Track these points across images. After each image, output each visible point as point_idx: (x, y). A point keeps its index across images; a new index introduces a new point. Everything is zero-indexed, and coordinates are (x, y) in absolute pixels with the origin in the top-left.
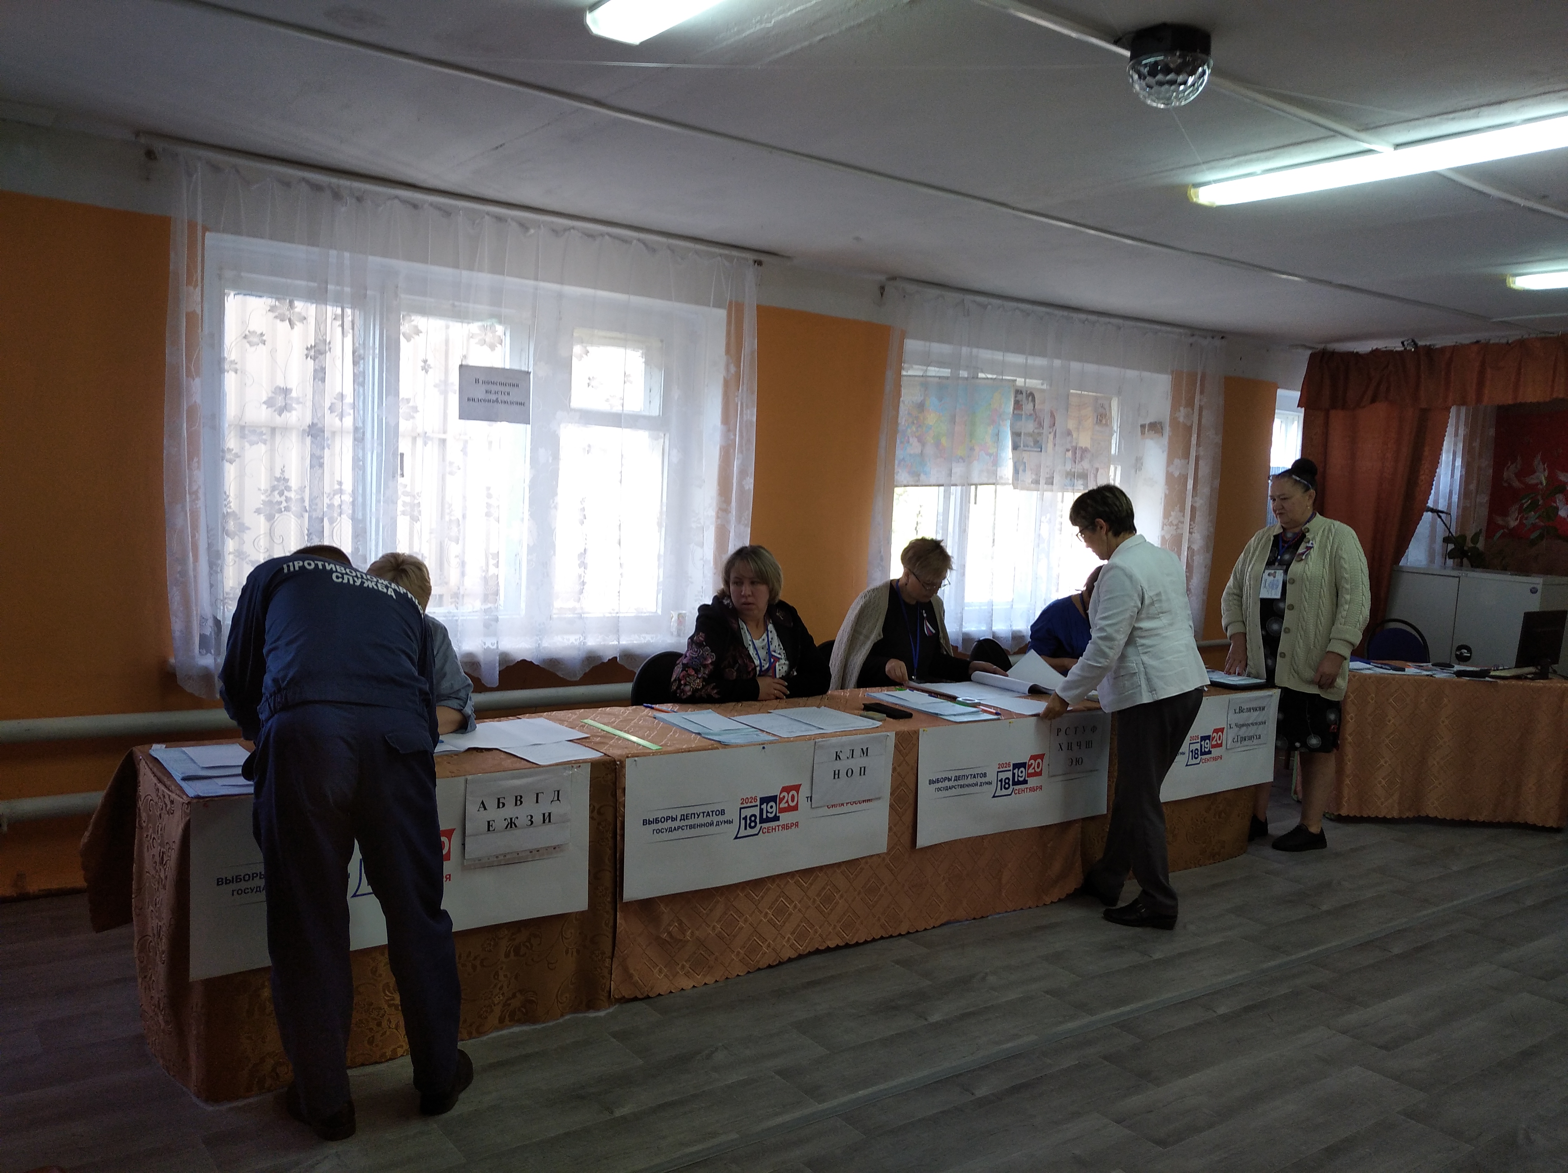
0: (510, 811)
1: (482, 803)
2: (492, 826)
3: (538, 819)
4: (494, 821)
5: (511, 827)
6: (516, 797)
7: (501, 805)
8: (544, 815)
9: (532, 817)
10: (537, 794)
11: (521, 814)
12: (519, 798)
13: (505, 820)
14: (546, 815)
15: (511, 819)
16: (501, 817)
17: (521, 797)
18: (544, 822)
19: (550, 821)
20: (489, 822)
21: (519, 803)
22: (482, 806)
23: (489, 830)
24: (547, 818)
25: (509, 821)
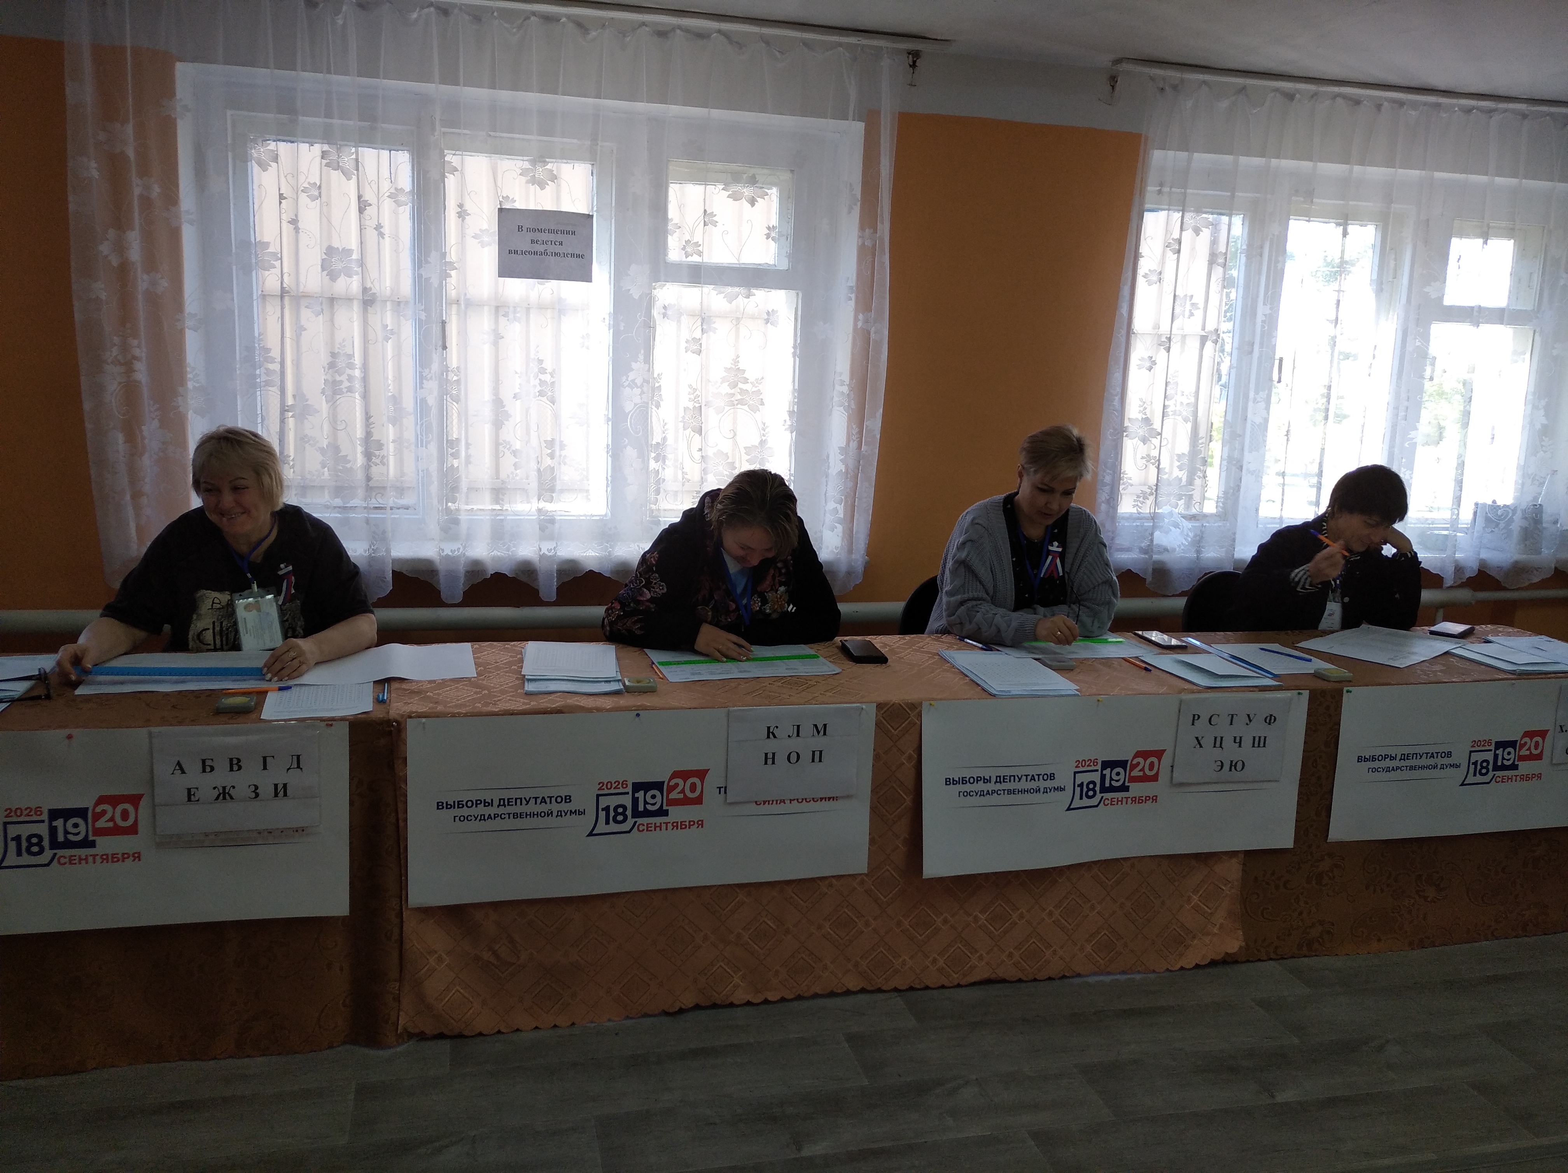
0: (222, 777)
1: (179, 764)
2: (194, 795)
3: (266, 790)
4: (197, 788)
5: (224, 798)
6: (231, 760)
7: (208, 769)
8: (276, 786)
9: (256, 787)
10: (265, 759)
11: (241, 782)
12: (235, 761)
13: (214, 788)
14: (280, 787)
15: (224, 788)
16: (207, 784)
17: (239, 760)
18: (276, 795)
19: (285, 795)
20: (189, 790)
21: (235, 768)
22: (177, 767)
23: (189, 800)
24: (281, 791)
25: (221, 791)
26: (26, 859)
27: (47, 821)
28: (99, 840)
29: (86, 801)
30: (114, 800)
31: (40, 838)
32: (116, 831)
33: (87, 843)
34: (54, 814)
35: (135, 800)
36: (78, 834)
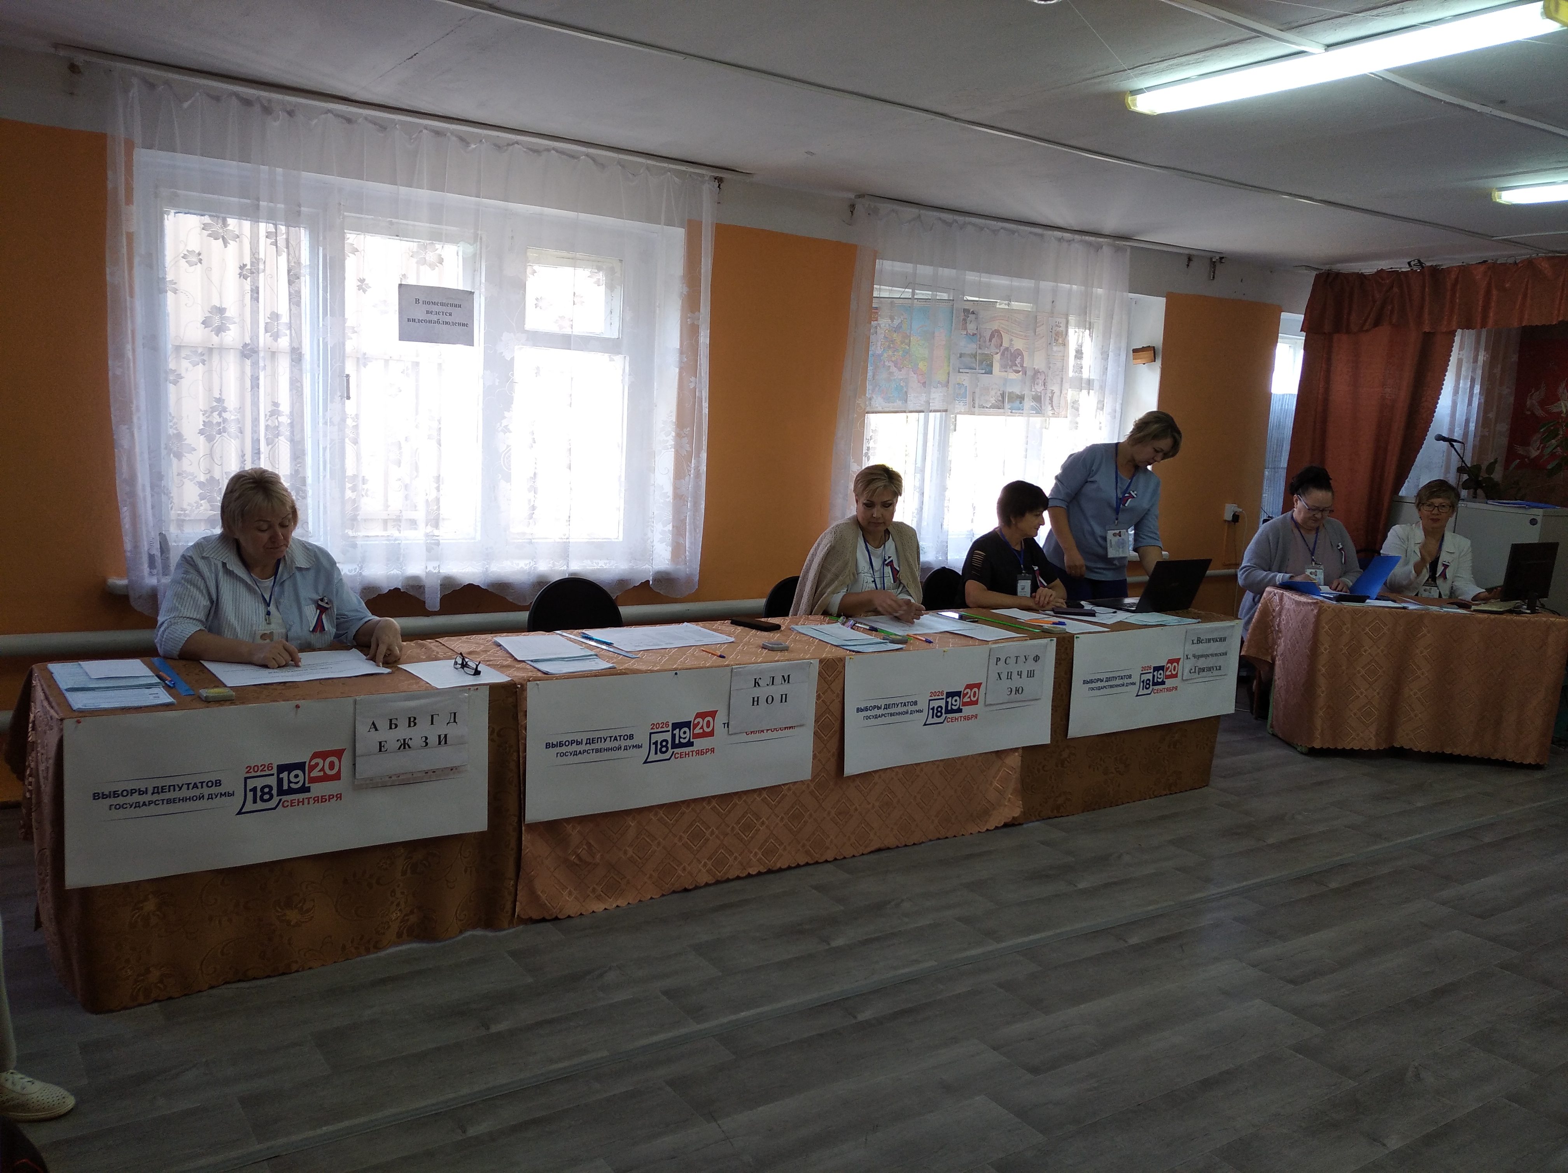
0: (403, 732)
1: (373, 723)
2: (384, 746)
3: (433, 740)
4: (386, 741)
5: (404, 748)
6: (410, 718)
7: (393, 726)
8: (440, 736)
9: (426, 738)
10: (432, 716)
11: (415, 735)
12: (412, 719)
13: (398, 741)
14: (442, 737)
15: (404, 740)
16: (392, 737)
17: (415, 719)
18: (440, 743)
19: (446, 743)
20: (380, 743)
21: (412, 724)
22: (373, 726)
23: (380, 750)
24: (443, 740)
25: (402, 742)
26: (260, 805)
27: (276, 774)
28: (313, 787)
29: (303, 757)
30: (323, 755)
31: (270, 787)
32: (326, 778)
33: (304, 789)
34: (282, 768)
35: (339, 754)
36: (298, 782)
